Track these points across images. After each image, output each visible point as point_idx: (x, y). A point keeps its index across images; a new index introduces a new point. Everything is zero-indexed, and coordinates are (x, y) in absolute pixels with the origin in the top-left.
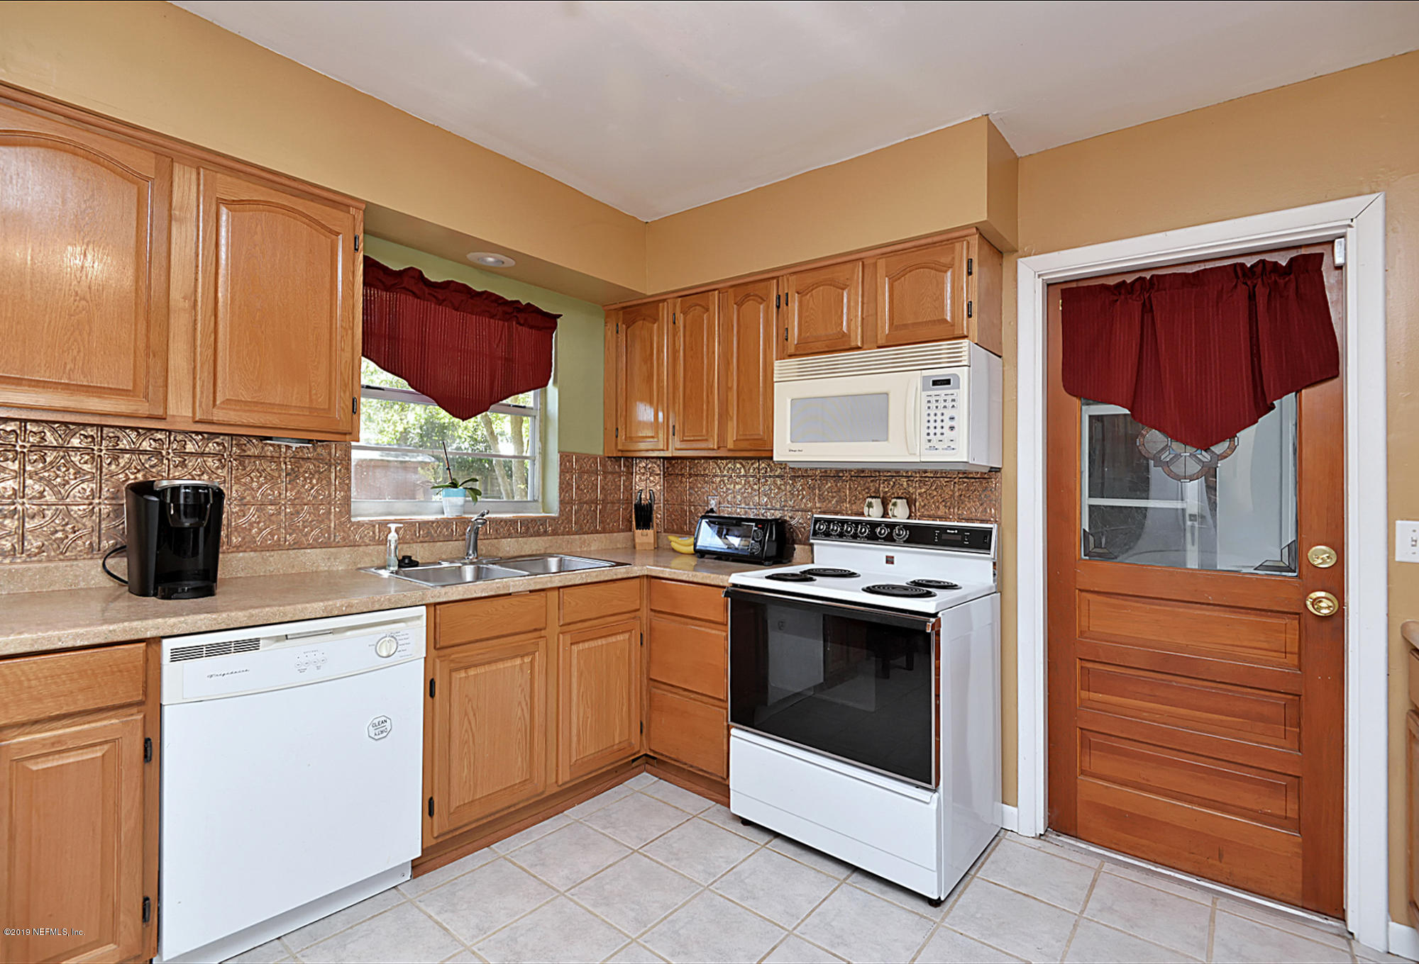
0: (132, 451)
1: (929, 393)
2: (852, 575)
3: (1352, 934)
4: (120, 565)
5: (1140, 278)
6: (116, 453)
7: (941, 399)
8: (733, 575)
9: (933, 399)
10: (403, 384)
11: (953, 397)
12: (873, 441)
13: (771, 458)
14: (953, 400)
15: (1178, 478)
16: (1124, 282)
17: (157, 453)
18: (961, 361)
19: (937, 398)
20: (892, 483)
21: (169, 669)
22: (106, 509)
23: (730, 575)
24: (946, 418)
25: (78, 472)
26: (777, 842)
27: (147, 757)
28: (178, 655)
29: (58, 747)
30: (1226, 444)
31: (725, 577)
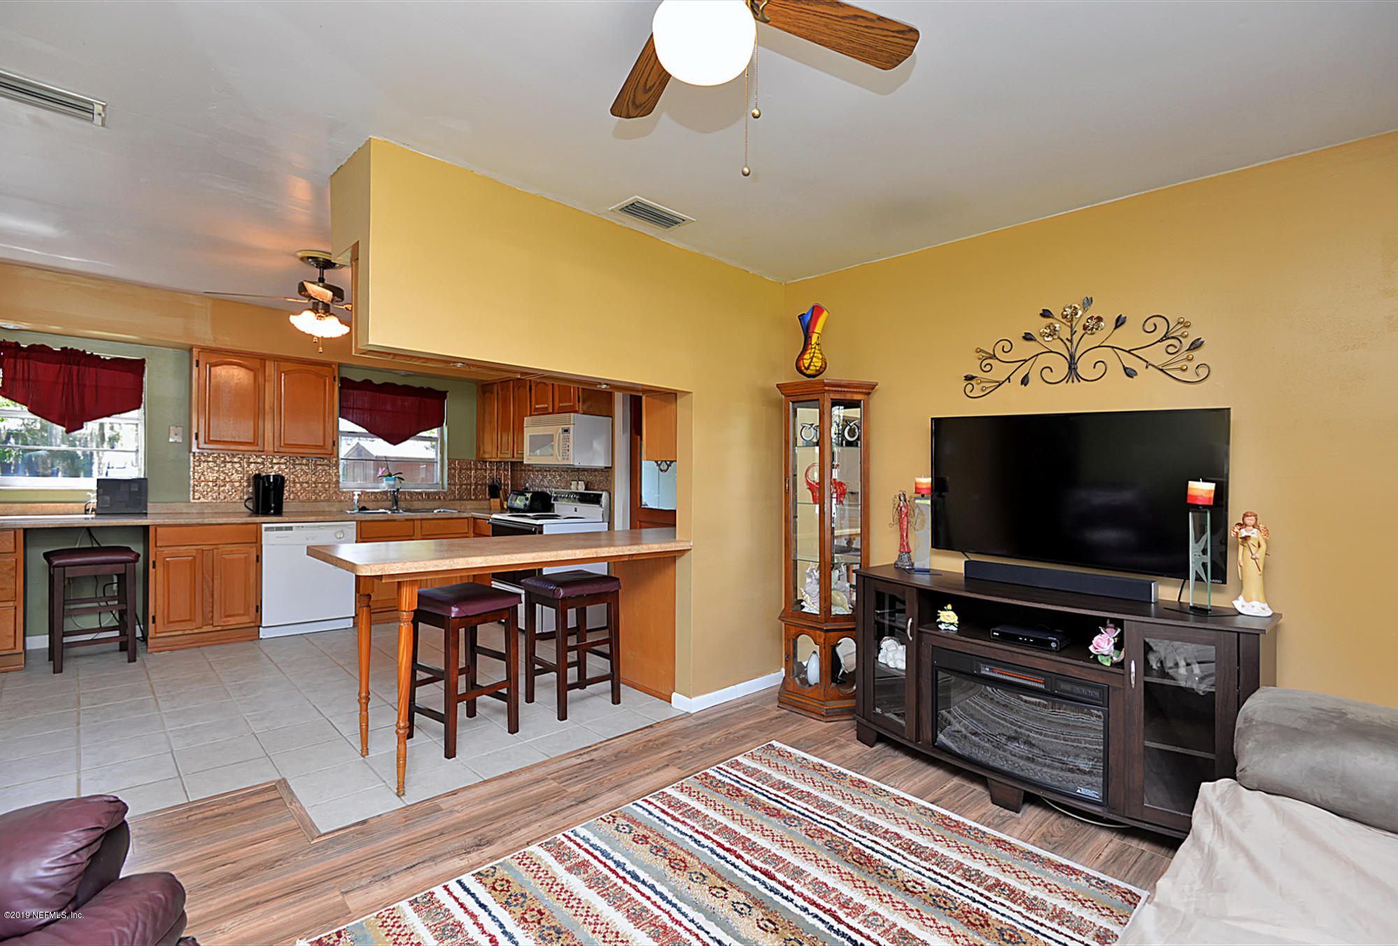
0: (255, 463)
4: (250, 505)
6: (249, 464)
10: (364, 431)
13: (523, 462)
17: (263, 463)
21: (264, 533)
22: (245, 484)
25: (237, 471)
27: (257, 561)
28: (267, 529)
29: (232, 552)
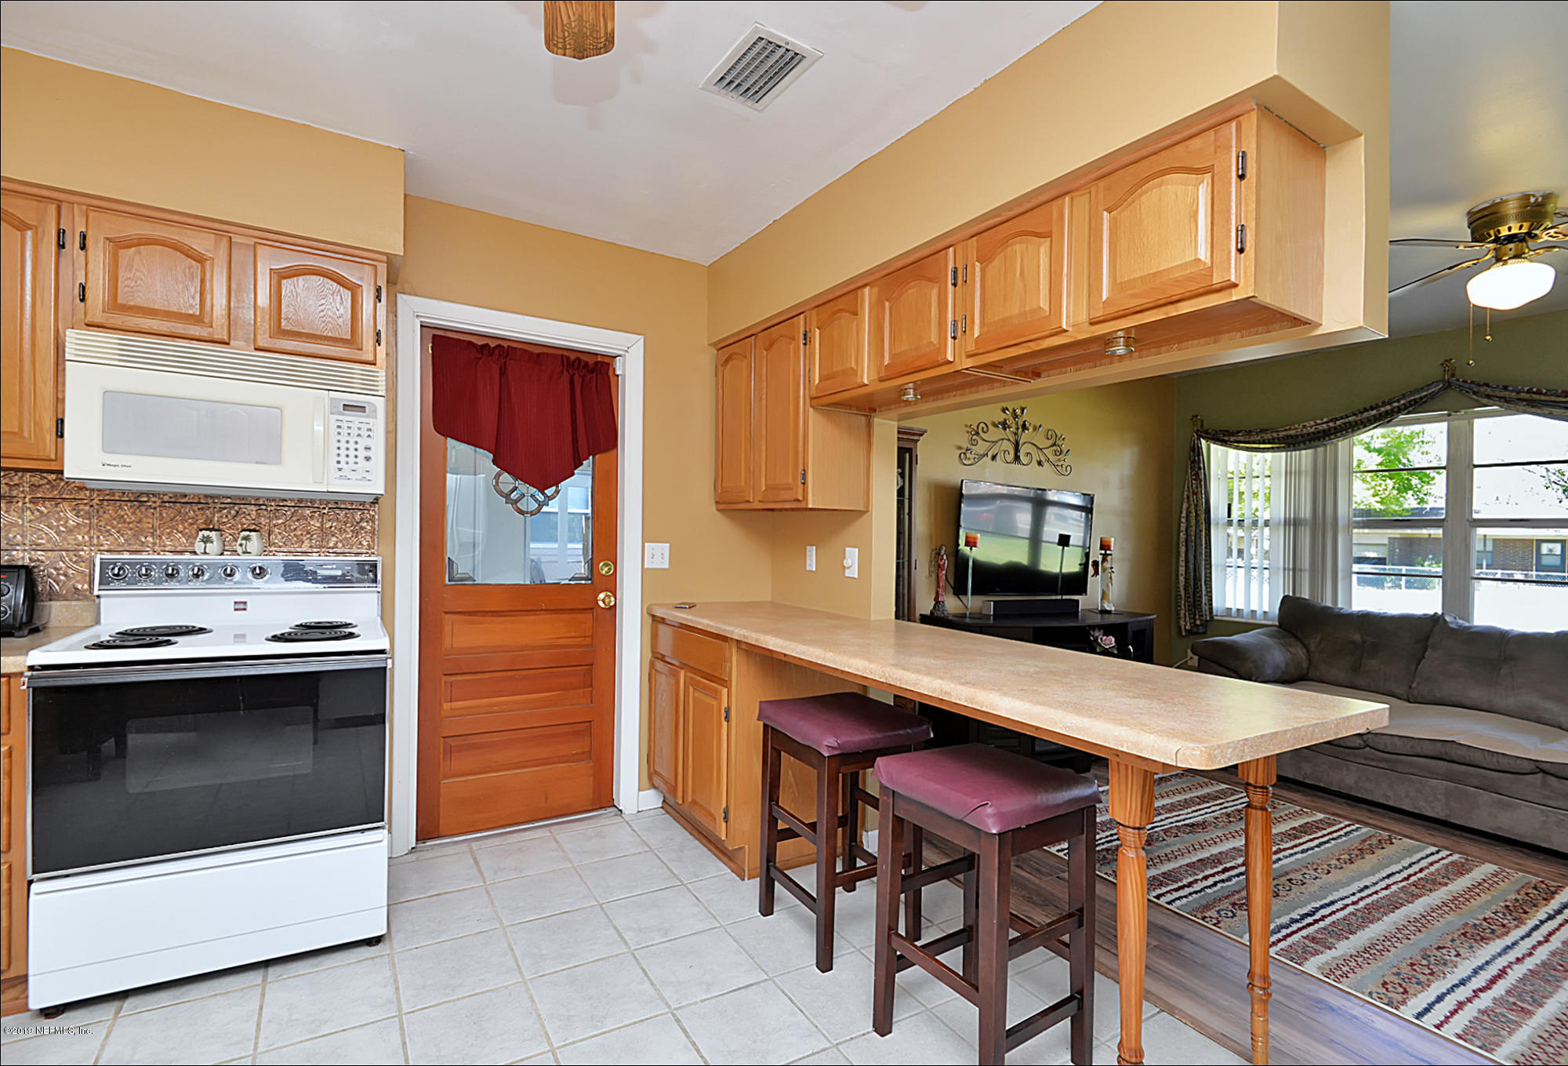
1: (340, 417)
2: (202, 630)
3: (621, 811)
5: (499, 346)
7: (354, 426)
8: (32, 653)
9: (345, 425)
11: (369, 426)
12: (257, 463)
13: (61, 472)
14: (369, 430)
15: (521, 512)
16: (487, 344)
18: (377, 391)
19: (350, 424)
20: (233, 512)
23: (27, 654)
24: (360, 447)
26: (129, 1003)
30: (554, 488)
31: (20, 659)
